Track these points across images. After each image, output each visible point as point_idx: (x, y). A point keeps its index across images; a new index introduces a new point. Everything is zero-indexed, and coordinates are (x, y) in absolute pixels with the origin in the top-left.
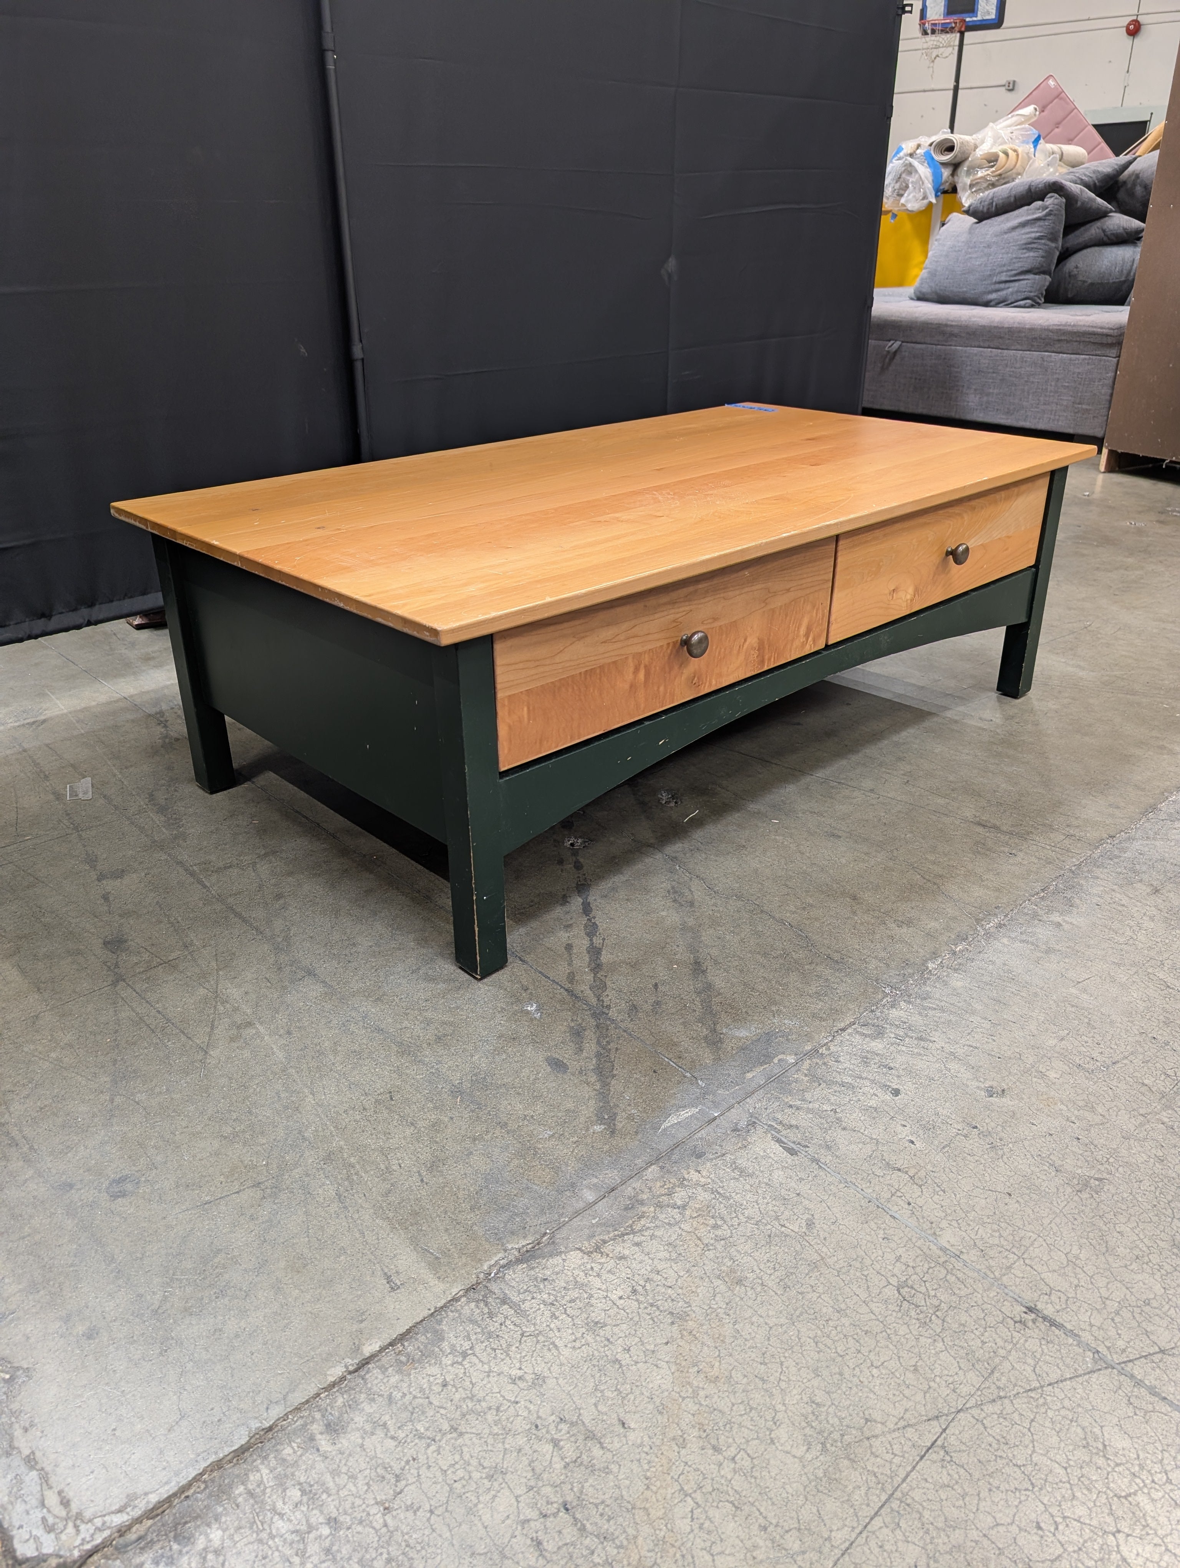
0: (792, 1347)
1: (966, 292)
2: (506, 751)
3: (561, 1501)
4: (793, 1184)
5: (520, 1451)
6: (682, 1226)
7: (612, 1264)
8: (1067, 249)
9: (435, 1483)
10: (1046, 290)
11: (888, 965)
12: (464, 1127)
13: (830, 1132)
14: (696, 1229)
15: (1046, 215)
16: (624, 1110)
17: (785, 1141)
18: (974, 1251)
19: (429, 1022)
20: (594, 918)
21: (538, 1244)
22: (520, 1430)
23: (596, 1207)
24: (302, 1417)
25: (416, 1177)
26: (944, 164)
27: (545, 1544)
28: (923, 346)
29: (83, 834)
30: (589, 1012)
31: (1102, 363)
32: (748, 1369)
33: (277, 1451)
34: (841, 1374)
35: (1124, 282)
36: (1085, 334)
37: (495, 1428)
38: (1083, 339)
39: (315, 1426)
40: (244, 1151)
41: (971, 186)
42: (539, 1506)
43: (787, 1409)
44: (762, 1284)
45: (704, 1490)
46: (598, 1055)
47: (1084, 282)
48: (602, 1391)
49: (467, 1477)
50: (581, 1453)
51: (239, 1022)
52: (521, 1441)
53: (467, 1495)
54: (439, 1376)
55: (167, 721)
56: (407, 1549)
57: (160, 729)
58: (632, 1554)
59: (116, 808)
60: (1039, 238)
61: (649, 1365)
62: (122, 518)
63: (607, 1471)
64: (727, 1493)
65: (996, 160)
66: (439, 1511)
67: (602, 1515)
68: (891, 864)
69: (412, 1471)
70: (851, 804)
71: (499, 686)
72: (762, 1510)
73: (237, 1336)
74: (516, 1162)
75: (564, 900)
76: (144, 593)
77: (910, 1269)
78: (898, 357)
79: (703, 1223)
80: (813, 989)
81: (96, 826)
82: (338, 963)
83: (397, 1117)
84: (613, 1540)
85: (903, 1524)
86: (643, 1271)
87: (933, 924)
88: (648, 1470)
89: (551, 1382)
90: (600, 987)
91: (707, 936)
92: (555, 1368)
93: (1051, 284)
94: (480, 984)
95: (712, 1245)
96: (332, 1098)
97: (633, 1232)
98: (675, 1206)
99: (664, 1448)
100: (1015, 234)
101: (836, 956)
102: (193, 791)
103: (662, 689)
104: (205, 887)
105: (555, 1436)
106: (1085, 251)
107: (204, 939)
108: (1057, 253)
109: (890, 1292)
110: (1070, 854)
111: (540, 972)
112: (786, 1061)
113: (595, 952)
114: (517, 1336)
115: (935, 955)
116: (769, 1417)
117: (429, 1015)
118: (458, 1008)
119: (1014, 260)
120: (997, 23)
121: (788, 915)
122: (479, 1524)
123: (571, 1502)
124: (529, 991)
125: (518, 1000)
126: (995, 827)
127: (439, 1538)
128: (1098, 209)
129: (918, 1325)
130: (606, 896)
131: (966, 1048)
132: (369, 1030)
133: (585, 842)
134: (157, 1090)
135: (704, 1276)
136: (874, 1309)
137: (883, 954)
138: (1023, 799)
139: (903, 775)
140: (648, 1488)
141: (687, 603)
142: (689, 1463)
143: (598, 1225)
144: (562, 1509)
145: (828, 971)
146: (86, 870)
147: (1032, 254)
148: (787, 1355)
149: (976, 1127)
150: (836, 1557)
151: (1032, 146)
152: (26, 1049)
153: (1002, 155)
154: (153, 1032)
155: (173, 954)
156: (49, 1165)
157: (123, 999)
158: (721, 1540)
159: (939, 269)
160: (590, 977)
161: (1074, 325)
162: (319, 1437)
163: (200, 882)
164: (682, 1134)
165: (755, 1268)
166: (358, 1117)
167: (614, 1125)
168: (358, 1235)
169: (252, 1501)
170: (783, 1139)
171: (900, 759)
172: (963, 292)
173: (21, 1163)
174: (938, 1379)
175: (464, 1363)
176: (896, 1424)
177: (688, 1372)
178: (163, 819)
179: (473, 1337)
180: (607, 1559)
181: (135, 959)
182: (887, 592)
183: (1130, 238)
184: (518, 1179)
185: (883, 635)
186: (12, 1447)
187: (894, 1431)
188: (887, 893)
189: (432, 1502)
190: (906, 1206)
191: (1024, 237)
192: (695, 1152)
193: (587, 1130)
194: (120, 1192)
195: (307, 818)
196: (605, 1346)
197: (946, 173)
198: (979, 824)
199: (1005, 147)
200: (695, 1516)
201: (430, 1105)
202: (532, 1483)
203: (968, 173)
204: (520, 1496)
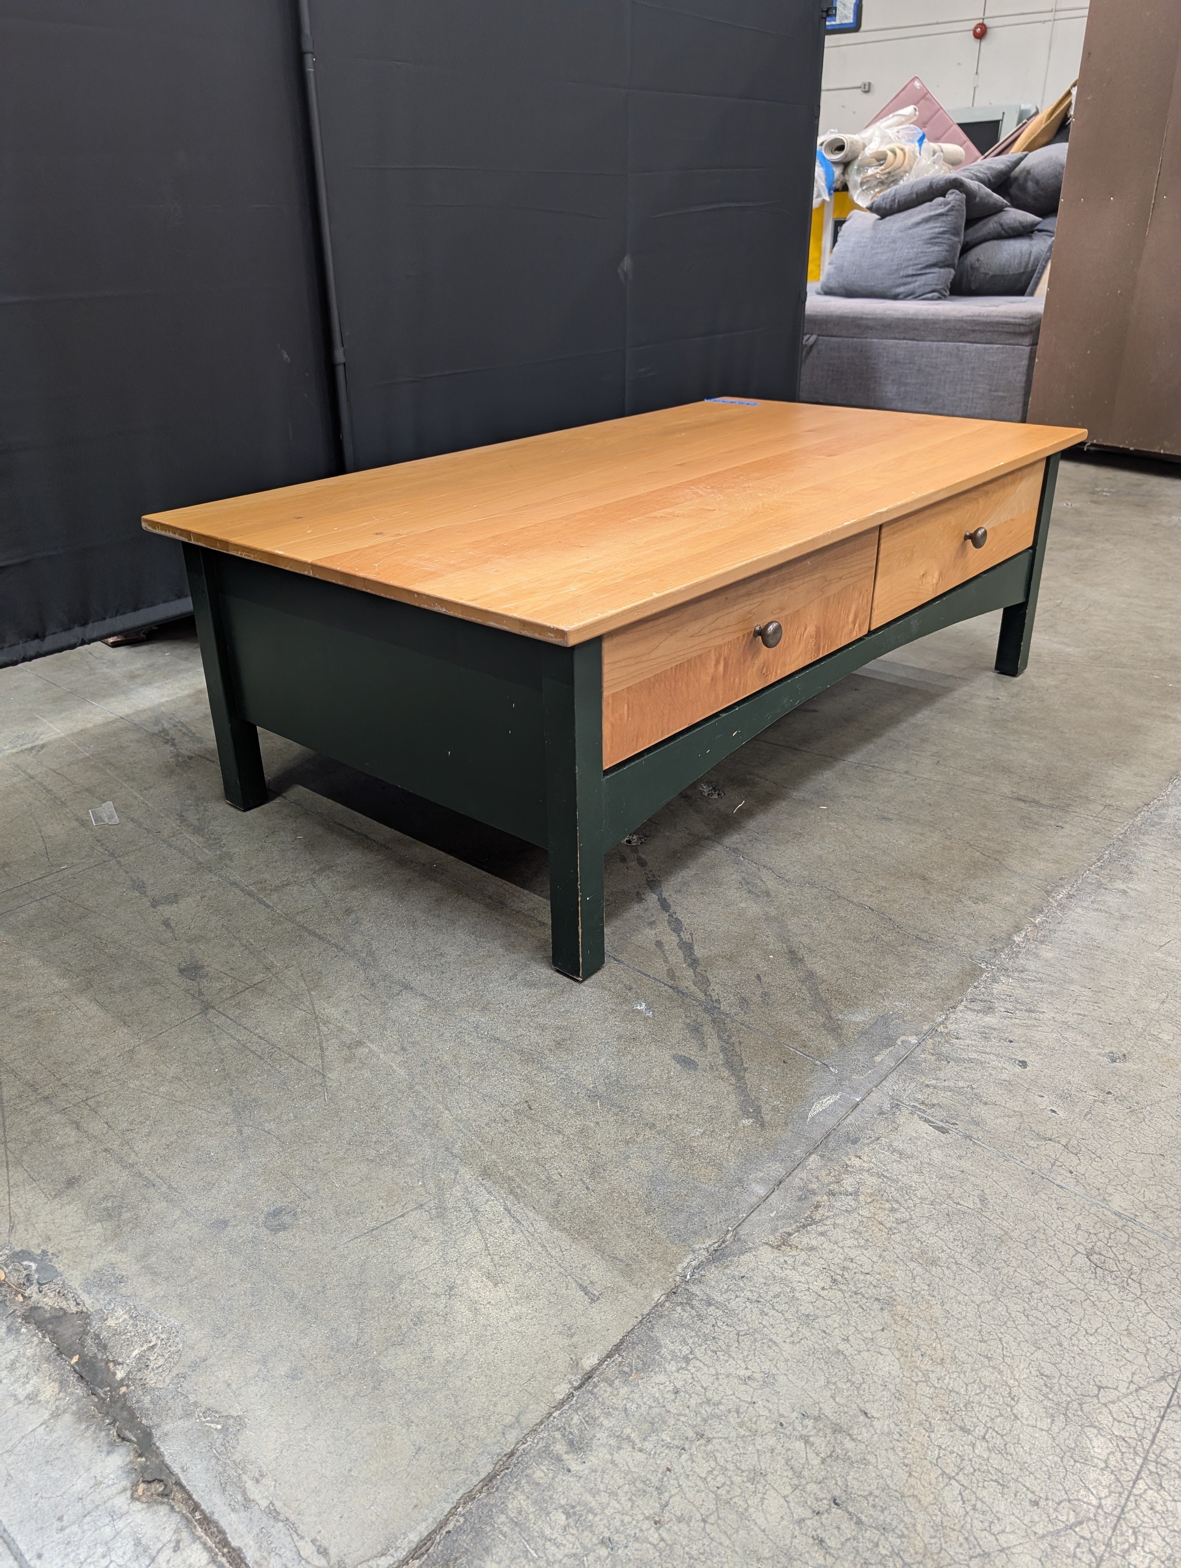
0: (1005, 1323)
1: (874, 286)
2: (609, 750)
3: (829, 1497)
4: (954, 1162)
5: (772, 1451)
6: (860, 1212)
7: (803, 1256)
8: (967, 243)
9: (698, 1491)
10: (951, 283)
11: (977, 942)
12: (612, 1131)
13: (973, 1108)
14: (875, 1214)
15: (948, 211)
16: (767, 1103)
17: (933, 1120)
18: (1147, 1214)
19: (543, 1028)
20: (675, 913)
21: (723, 1242)
22: (766, 1430)
23: (770, 1200)
24: (542, 1438)
25: (580, 1185)
26: (835, 163)
27: (827, 1541)
28: (839, 339)
29: (122, 860)
30: (699, 1008)
31: (1016, 352)
32: (970, 1348)
33: (527, 1476)
34: (1060, 1345)
35: (1023, 273)
36: (998, 323)
37: (740, 1430)
38: (996, 329)
39: (558, 1447)
40: (396, 1173)
41: (862, 184)
42: (809, 1503)
43: (1019, 1383)
44: (956, 1263)
45: (966, 1472)
46: (723, 1050)
47: (986, 274)
48: (835, 1384)
49: (728, 1483)
50: (834, 1447)
51: (349, 1042)
52: (771, 1441)
53: (734, 1500)
54: (667, 1383)
55: (173, 739)
56: (692, 1561)
57: (168, 748)
58: (916, 1543)
59: (148, 831)
60: (943, 233)
61: (872, 1353)
62: (158, 531)
63: (864, 1462)
64: (989, 1471)
65: (885, 159)
66: (712, 1519)
67: (874, 1506)
68: (948, 843)
69: (672, 1482)
70: (891, 786)
71: (605, 685)
72: (1028, 1485)
73: (448, 1362)
74: (675, 1163)
75: (639, 898)
76: (136, 609)
77: (1092, 1236)
78: (814, 351)
79: (880, 1208)
80: (912, 970)
81: (133, 851)
82: (432, 975)
83: (541, 1126)
84: (893, 1530)
85: (1165, 1484)
86: (836, 1260)
87: (1006, 899)
88: (905, 1457)
89: (782, 1379)
90: (703, 982)
91: (793, 924)
92: (781, 1365)
93: (955, 276)
94: (582, 986)
95: (895, 1228)
96: (469, 1112)
97: (814, 1222)
98: (847, 1194)
99: (913, 1434)
100: (919, 230)
101: (925, 937)
102: (223, 810)
103: (737, 680)
104: (268, 906)
105: (803, 1433)
106: (984, 245)
107: (284, 960)
108: (960, 247)
109: (1081, 1260)
110: (1114, 824)
111: (639, 971)
112: (910, 1043)
113: (687, 947)
114: (733, 1335)
115: (1018, 929)
116: (1006, 1394)
117: (541, 1020)
118: (567, 1011)
119: (920, 255)
120: (855, 27)
121: (866, 899)
122: (756, 1529)
123: (840, 1497)
124: (634, 991)
125: (626, 1000)
126: (1037, 803)
127: (720, 1547)
128: (995, 204)
129: (1117, 1290)
130: (680, 891)
131: (1075, 1016)
132: (485, 1040)
133: (640, 838)
134: (285, 1118)
135: (898, 1260)
136: (1071, 1278)
137: (968, 931)
138: (1052, 772)
139: (933, 756)
140: (910, 1475)
141: (760, 594)
142: (943, 1447)
143: (778, 1218)
144: (833, 1505)
145: (921, 952)
146: (136, 897)
147: (936, 248)
148: (1002, 1330)
149: (1109, 1093)
150: (1112, 1525)
151: (917, 145)
152: (132, 1086)
153: (890, 154)
154: (261, 1058)
155: (256, 977)
156: (195, 1203)
157: (218, 1026)
158: (998, 1519)
159: (846, 264)
160: (690, 972)
161: (987, 316)
162: (565, 1457)
163: (261, 902)
164: (831, 1122)
165: (945, 1248)
166: (502, 1130)
167: (762, 1117)
168: (540, 1249)
169: (517, 1529)
170: (930, 1118)
171: (923, 741)
172: (871, 286)
173: (164, 1204)
174: (1153, 1341)
175: (689, 1368)
176: (1128, 1388)
177: (912, 1356)
178: (201, 839)
179: (690, 1341)
180: (893, 1550)
181: (218, 985)
182: (918, 577)
183: (1025, 232)
184: (684, 1178)
185: (914, 620)
186: (247, 1500)
187: (1128, 1395)
188: (953, 871)
189: (702, 1511)
190: (1069, 1175)
191: (928, 232)
192: (849, 1138)
193: (737, 1125)
194: (279, 1225)
195: (352, 830)
196: (823, 1338)
197: (837, 171)
198: (1019, 799)
199: (892, 146)
200: (965, 1499)
201: (571, 1111)
202: (795, 1481)
203: (859, 171)
204: (787, 1496)
